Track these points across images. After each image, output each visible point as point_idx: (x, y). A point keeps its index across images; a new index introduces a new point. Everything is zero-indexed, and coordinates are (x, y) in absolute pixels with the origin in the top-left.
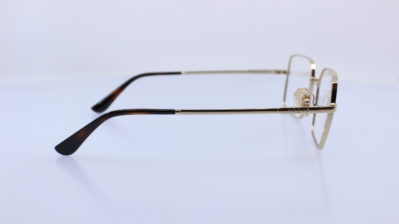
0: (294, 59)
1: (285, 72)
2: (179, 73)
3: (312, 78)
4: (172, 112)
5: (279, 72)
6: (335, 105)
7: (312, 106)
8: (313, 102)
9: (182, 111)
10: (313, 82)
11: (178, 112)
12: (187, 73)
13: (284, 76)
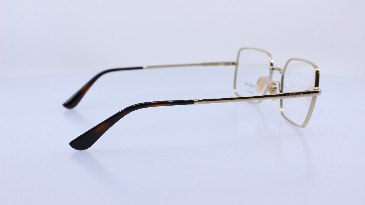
0: (242, 52)
1: (233, 64)
2: (141, 68)
3: (272, 67)
4: (191, 102)
5: (228, 64)
6: (318, 90)
7: (278, 93)
8: (279, 88)
9: (200, 101)
10: (272, 71)
11: (197, 102)
12: (149, 67)
13: (234, 67)
